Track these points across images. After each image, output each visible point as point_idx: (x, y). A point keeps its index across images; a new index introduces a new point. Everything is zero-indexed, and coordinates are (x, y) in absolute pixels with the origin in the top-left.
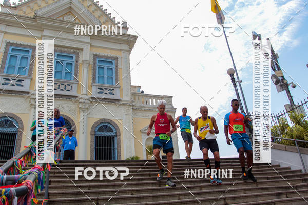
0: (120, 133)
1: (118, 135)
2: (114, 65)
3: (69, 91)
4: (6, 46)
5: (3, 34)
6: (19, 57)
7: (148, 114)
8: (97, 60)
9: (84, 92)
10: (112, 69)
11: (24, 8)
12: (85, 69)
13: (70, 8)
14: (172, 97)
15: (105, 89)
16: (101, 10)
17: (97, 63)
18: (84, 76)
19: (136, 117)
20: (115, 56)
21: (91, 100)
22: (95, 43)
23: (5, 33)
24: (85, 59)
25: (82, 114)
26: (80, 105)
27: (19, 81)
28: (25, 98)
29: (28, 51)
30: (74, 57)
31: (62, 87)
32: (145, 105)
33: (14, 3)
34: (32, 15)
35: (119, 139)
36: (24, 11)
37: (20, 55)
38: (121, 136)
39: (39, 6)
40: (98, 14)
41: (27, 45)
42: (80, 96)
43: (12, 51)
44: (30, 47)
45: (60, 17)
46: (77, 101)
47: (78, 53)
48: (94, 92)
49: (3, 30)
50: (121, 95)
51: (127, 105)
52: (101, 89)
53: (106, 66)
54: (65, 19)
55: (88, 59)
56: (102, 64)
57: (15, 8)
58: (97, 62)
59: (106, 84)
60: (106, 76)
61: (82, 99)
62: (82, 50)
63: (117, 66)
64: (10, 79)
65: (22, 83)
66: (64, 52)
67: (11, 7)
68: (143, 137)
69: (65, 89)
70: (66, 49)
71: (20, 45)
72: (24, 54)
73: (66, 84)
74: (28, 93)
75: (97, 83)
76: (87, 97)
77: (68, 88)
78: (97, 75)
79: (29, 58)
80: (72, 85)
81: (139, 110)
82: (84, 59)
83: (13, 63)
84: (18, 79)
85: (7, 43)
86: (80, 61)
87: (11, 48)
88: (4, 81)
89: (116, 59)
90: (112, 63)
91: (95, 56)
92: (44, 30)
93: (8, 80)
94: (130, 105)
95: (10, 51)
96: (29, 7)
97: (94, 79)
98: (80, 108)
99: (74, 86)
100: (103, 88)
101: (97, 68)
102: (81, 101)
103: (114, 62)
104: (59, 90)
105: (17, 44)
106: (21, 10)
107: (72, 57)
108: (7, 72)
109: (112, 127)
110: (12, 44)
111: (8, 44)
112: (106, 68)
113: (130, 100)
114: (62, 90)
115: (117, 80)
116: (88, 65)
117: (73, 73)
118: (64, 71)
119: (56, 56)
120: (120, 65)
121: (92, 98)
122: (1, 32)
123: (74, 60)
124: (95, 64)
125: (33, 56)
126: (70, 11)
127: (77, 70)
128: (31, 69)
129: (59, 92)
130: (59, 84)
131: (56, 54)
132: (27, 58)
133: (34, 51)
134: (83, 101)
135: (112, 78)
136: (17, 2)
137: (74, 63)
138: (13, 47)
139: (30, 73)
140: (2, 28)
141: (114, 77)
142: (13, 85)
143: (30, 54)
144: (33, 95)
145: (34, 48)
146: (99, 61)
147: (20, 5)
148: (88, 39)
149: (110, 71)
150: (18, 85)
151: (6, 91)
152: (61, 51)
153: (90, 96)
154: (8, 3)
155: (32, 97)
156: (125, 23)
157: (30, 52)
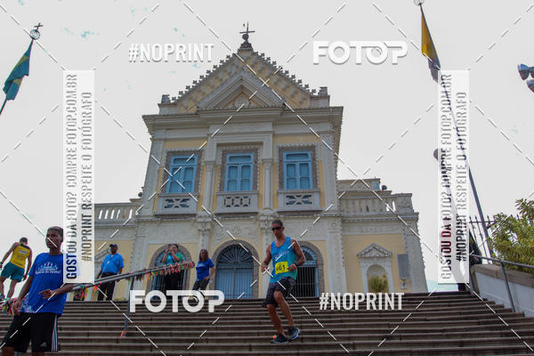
0: (322, 261)
1: (320, 263)
2: (310, 158)
3: (246, 206)
5: (163, 142)
6: (183, 169)
7: (370, 228)
8: (285, 154)
9: (267, 205)
10: (307, 164)
11: (185, 103)
12: (267, 172)
13: (242, 87)
14: (410, 195)
15: (298, 196)
16: (287, 79)
17: (285, 159)
18: (267, 180)
19: (347, 233)
20: (310, 144)
21: (277, 215)
22: (280, 130)
23: (166, 140)
24: (268, 157)
25: (265, 237)
27: (184, 200)
28: (192, 222)
29: (193, 159)
30: (252, 156)
31: (237, 202)
32: (364, 213)
33: (173, 99)
34: (193, 110)
35: (322, 270)
36: (185, 105)
37: (183, 166)
38: (325, 266)
39: (204, 94)
40: (282, 85)
41: (191, 151)
42: (261, 212)
43: (174, 162)
44: (196, 152)
45: (229, 104)
46: (257, 220)
47: (257, 149)
48: (282, 204)
49: (163, 137)
50: (322, 202)
51: (331, 216)
52: (293, 197)
53: (298, 161)
54: (237, 104)
55: (271, 157)
56: (292, 160)
57: (174, 104)
58: (285, 157)
59: (299, 189)
60: (298, 177)
61: (263, 215)
62: (261, 143)
63: (314, 159)
64: (174, 199)
65: (188, 203)
66: (238, 151)
67: (170, 104)
68: (361, 264)
69: (241, 203)
70: (240, 147)
72: (189, 164)
73: (242, 197)
74: (194, 215)
75: (285, 190)
76: (271, 212)
77: (245, 201)
78: (285, 178)
79: (195, 168)
80: (249, 196)
81: (354, 222)
82: (264, 157)
84: (182, 199)
85: (168, 153)
86: (260, 162)
87: (173, 158)
88: (166, 203)
89: (313, 148)
90: (307, 155)
91: (281, 149)
92: (210, 126)
93: (171, 201)
94: (336, 217)
95: (172, 164)
96: (191, 99)
97: (281, 184)
98: (262, 229)
99: (254, 198)
100: (294, 195)
101: (285, 166)
102: (262, 218)
103: (309, 153)
104: (232, 206)
105: (179, 153)
106: (182, 105)
107: (249, 157)
108: (170, 191)
109: (311, 253)
110: (174, 153)
111: (170, 154)
112: (298, 165)
113: (336, 208)
114: (237, 206)
115: (315, 181)
116: (270, 164)
117: (251, 179)
118: (239, 179)
119: (228, 160)
120: (319, 157)
121: (279, 212)
122: (160, 140)
123: (252, 160)
124: (281, 161)
125: (199, 164)
126: (242, 91)
127: (255, 174)
128: (197, 182)
129: (233, 209)
130: (233, 197)
131: (228, 156)
132: (192, 168)
133: (200, 157)
134: (265, 218)
135: (308, 179)
136: (177, 96)
137: (252, 166)
138: (175, 157)
139: (197, 189)
140: (161, 134)
141: (310, 176)
142: (177, 207)
143: (195, 163)
144: (201, 217)
145: (199, 153)
146: (287, 155)
147: (180, 99)
148: (269, 127)
149: (304, 168)
150: (182, 206)
151: (169, 215)
152: (234, 151)
153: (276, 210)
154: (166, 101)
155: (200, 220)
156: (324, 89)
157: (196, 160)
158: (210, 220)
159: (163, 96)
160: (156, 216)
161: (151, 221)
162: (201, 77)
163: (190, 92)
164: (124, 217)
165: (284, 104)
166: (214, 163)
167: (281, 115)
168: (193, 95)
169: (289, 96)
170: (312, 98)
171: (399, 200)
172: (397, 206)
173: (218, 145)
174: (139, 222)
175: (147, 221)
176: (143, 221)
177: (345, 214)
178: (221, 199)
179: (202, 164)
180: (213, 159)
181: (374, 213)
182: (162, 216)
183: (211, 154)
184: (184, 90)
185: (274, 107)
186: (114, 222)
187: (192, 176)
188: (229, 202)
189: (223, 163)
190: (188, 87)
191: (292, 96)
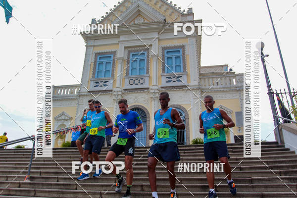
0: (188, 116)
1: (186, 118)
2: (181, 53)
3: (142, 84)
4: (95, 56)
5: (92, 48)
6: (104, 63)
7: (219, 95)
8: (166, 51)
9: (155, 83)
10: (180, 57)
11: (105, 23)
12: (155, 63)
13: (139, 11)
14: (242, 75)
15: (173, 77)
16: (167, 4)
17: (166, 55)
18: (155, 68)
20: (181, 45)
21: (161, 89)
22: (162, 37)
23: (94, 46)
25: (153, 102)
26: (151, 96)
27: (105, 82)
28: (110, 95)
29: (111, 57)
30: (146, 53)
31: (137, 82)
32: (216, 86)
33: (98, 21)
35: (188, 122)
37: (105, 61)
38: (190, 120)
39: (116, 17)
40: (164, 8)
41: (110, 52)
42: (151, 87)
43: (100, 59)
44: (111, 53)
45: (131, 21)
46: (149, 92)
47: (148, 49)
48: (164, 82)
49: (93, 44)
50: (189, 81)
51: (194, 89)
52: (170, 78)
53: (174, 55)
54: (136, 22)
55: (157, 53)
56: (170, 55)
60: (174, 65)
61: (152, 89)
62: (152, 46)
63: (184, 54)
64: (99, 81)
65: (107, 83)
67: (97, 24)
69: (139, 83)
70: (138, 48)
71: (105, 53)
72: (108, 60)
73: (139, 79)
74: (111, 91)
75: (166, 73)
76: (157, 88)
77: (142, 81)
79: (112, 62)
80: (144, 78)
82: (153, 54)
83: (101, 69)
84: (104, 81)
86: (150, 57)
87: (99, 57)
88: (95, 84)
89: (183, 47)
90: (179, 51)
91: (164, 49)
92: (121, 36)
93: (98, 83)
94: (197, 89)
95: (98, 60)
96: (109, 20)
97: (163, 70)
98: (151, 98)
99: (147, 79)
100: (171, 77)
101: (166, 59)
102: (151, 91)
103: (181, 50)
104: (134, 84)
105: (102, 53)
106: (103, 24)
107: (144, 54)
108: (97, 77)
110: (99, 54)
111: (97, 54)
112: (174, 58)
113: (197, 84)
114: (137, 84)
115: (184, 67)
116: (156, 58)
117: (145, 68)
118: (138, 68)
119: (131, 56)
120: (187, 52)
121: (162, 87)
122: (91, 46)
123: (146, 56)
124: (163, 56)
125: (114, 60)
126: (139, 13)
127: (148, 65)
128: (113, 71)
129: (134, 86)
130: (134, 79)
131: (131, 54)
132: (110, 62)
133: (114, 56)
134: (153, 91)
135: (180, 66)
136: (100, 19)
137: (146, 59)
138: (100, 56)
139: (113, 75)
140: (92, 43)
141: (181, 65)
142: (102, 86)
143: (112, 59)
144: (115, 92)
145: (114, 53)
146: (167, 52)
147: (102, 20)
148: (156, 35)
149: (178, 60)
150: (105, 85)
151: (96, 91)
152: (135, 51)
153: (160, 86)
154: (94, 22)
155: (114, 93)
156: (190, 9)
157: (112, 57)
158: (120, 93)
159: (93, 19)
160: (89, 92)
161: (87, 95)
162: (115, 6)
163: (108, 16)
164: (72, 93)
165: (165, 20)
166: (123, 59)
167: (163, 27)
168: (110, 18)
169: (168, 15)
170: (183, 15)
171: (238, 78)
172: (237, 82)
173: (125, 48)
174: (79, 96)
175: (84, 95)
176: (82, 95)
177: (203, 87)
178: (127, 81)
179: (116, 60)
180: (122, 56)
181: (221, 86)
182: (93, 92)
183: (121, 53)
184: (105, 15)
185: (159, 22)
186: (66, 96)
187: (110, 67)
188: (132, 82)
189: (128, 58)
190: (107, 13)
191: (170, 15)
